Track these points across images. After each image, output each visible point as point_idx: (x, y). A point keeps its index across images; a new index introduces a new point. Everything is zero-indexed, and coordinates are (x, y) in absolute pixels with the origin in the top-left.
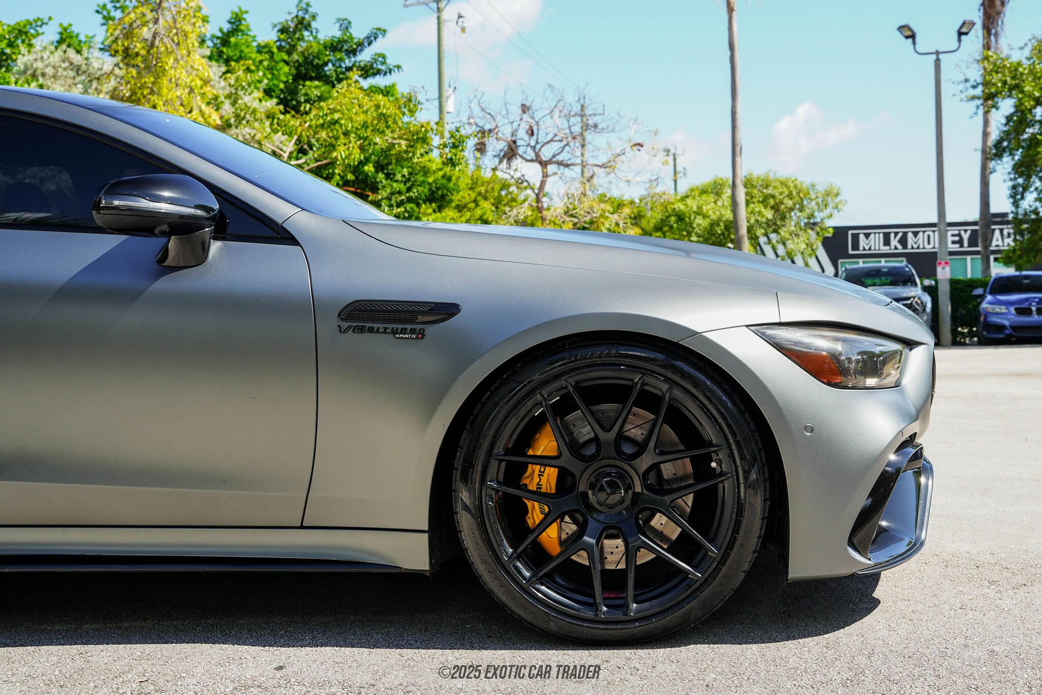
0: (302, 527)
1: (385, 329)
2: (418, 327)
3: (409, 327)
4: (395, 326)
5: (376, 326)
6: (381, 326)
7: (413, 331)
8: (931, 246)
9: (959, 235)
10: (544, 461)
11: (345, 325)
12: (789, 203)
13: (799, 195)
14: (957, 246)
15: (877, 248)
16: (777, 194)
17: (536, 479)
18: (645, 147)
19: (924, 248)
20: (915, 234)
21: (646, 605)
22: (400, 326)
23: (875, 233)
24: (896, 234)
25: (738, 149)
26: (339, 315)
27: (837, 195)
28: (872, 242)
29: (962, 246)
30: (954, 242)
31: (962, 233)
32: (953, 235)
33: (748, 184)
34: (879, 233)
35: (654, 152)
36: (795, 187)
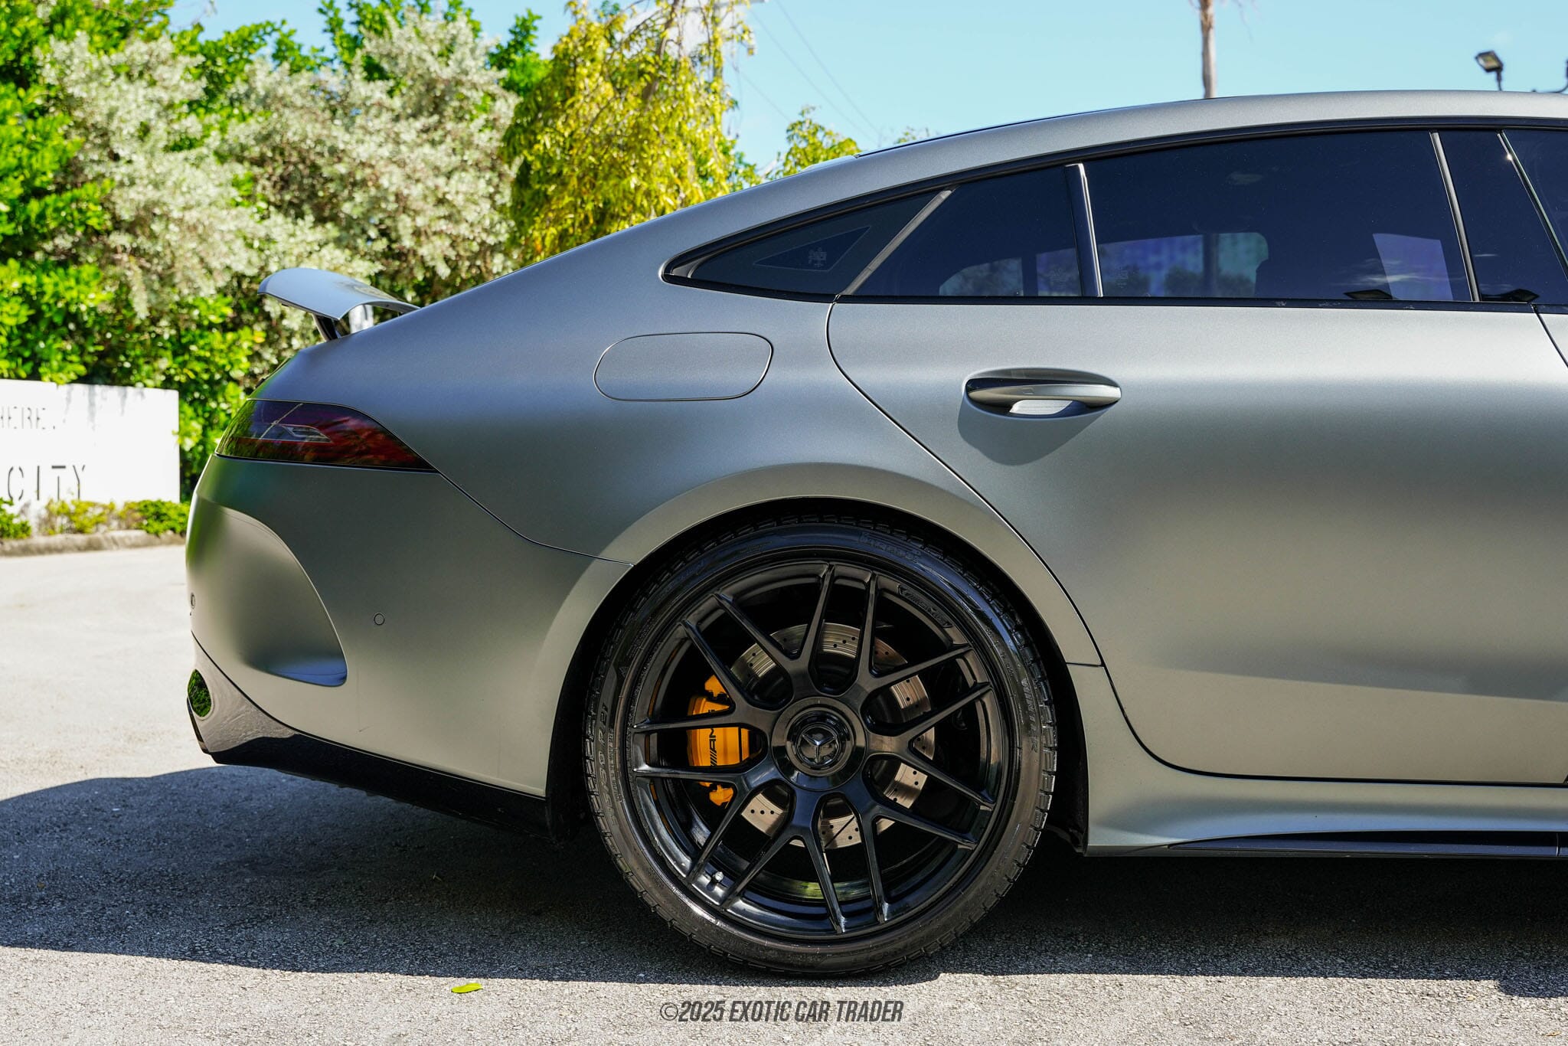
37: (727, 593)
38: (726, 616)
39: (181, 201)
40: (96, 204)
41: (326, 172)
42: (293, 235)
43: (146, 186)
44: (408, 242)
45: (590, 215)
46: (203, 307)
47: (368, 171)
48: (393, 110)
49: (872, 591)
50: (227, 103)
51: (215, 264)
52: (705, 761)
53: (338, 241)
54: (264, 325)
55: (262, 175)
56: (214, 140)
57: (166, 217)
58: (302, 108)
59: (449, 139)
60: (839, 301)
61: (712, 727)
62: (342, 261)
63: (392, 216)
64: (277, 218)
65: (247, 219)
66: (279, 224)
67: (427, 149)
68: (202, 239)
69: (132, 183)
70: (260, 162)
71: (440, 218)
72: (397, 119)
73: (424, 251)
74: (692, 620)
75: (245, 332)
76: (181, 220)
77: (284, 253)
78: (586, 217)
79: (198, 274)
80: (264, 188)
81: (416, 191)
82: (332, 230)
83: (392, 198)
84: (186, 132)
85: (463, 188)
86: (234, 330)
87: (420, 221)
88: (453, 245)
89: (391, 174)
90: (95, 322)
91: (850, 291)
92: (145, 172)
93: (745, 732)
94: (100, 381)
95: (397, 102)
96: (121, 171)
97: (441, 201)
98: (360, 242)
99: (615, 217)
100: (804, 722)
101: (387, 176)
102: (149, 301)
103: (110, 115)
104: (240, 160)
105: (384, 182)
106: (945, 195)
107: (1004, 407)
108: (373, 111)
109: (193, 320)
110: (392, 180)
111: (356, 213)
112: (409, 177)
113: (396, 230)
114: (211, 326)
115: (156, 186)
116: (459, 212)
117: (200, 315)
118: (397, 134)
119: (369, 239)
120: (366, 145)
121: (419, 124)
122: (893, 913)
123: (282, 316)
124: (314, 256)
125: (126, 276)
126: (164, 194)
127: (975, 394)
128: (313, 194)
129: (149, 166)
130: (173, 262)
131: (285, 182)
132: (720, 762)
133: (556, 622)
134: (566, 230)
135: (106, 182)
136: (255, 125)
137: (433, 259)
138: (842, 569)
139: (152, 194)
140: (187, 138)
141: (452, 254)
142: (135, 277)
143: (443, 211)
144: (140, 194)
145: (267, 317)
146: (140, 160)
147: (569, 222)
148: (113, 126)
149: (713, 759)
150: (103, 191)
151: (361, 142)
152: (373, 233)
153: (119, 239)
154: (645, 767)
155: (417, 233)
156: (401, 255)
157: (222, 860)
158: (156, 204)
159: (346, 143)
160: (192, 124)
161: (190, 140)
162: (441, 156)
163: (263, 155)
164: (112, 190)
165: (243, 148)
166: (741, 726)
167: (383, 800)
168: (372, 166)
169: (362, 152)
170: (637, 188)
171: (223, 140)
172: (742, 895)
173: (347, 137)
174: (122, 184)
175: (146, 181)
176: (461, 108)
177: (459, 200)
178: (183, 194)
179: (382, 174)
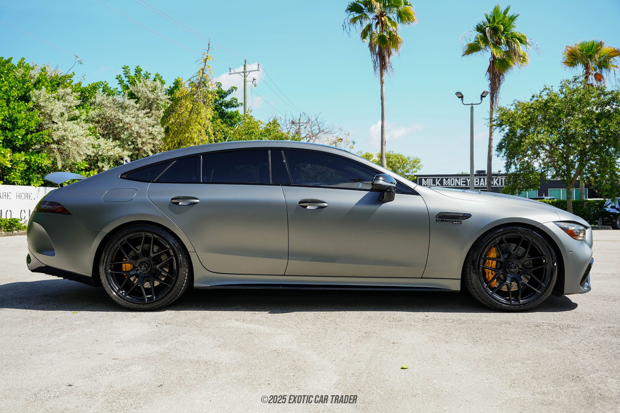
0: (422, 278)
1: (450, 221)
2: (460, 220)
3: (457, 220)
4: (453, 220)
5: (447, 220)
6: (449, 220)
7: (458, 221)
8: (454, 185)
9: (466, 180)
10: (493, 259)
11: (438, 219)
12: (398, 165)
13: (402, 162)
14: (465, 185)
15: (430, 185)
16: (393, 161)
17: (490, 265)
18: (344, 140)
19: (450, 186)
20: (447, 179)
21: (524, 300)
22: (454, 220)
23: (429, 178)
24: (438, 179)
25: (384, 142)
26: (436, 216)
27: (419, 162)
28: (428, 182)
29: (467, 185)
30: (463, 183)
31: (467, 179)
32: (463, 180)
33: (388, 157)
34: (431, 178)
35: (347, 143)
36: (401, 158)
37: (126, 238)
38: (126, 243)
39: (72, 135)
40: (47, 136)
41: (116, 126)
42: (106, 144)
43: (62, 131)
44: (140, 146)
45: (176, 143)
46: (79, 164)
47: (129, 125)
48: (137, 108)
49: (152, 238)
50: (89, 104)
51: (81, 153)
52: (124, 270)
53: (119, 146)
54: (97, 170)
55: (98, 126)
56: (83, 117)
57: (68, 139)
58: (110, 107)
59: (153, 116)
60: (152, 182)
61: (125, 263)
62: (120, 151)
63: (136, 138)
64: (102, 139)
65: (92, 139)
66: (102, 140)
67: (147, 119)
68: (78, 146)
69: (58, 130)
70: (98, 122)
71: (150, 139)
72: (138, 110)
73: (145, 148)
74: (119, 243)
75: (92, 172)
76: (72, 141)
77: (103, 149)
78: (175, 144)
79: (76, 156)
80: (99, 130)
81: (143, 131)
82: (118, 142)
83: (135, 133)
84: (75, 115)
85: (157, 130)
86: (89, 171)
87: (144, 140)
88: (154, 147)
89: (136, 126)
90: (47, 169)
91: (155, 181)
92: (62, 127)
93: (132, 265)
94: (49, 186)
95: (138, 105)
96: (55, 126)
97: (151, 134)
98: (126, 146)
99: (182, 144)
100: (141, 263)
101: (134, 127)
102: (62, 163)
103: (52, 111)
104: (92, 121)
105: (133, 128)
106: (175, 162)
107: (177, 203)
108: (131, 108)
109: (76, 168)
110: (136, 128)
111: (125, 137)
112: (141, 127)
113: (137, 142)
114: (82, 170)
115: (65, 131)
116: (156, 137)
117: (78, 167)
118: (138, 114)
119: (129, 145)
120: (128, 118)
121: (144, 112)
122: (156, 299)
123: (103, 167)
124: (113, 149)
125: (55, 156)
126: (67, 133)
127: (172, 201)
128: (113, 132)
129: (63, 125)
130: (69, 152)
131: (105, 128)
132: (127, 270)
133: (94, 243)
134: (170, 148)
135: (50, 129)
136: (97, 111)
137: (147, 150)
138: (147, 234)
139: (63, 133)
140: (75, 116)
141: (153, 149)
142: (58, 156)
143: (151, 137)
144: (60, 133)
145: (98, 167)
146: (60, 124)
147: (170, 145)
148: (52, 114)
149: (126, 270)
150: (49, 132)
151: (127, 117)
152: (130, 143)
153: (54, 146)
154: (110, 271)
155: (143, 143)
156: (139, 150)
157: (39, 295)
158: (65, 136)
159: (122, 117)
160: (77, 112)
161: (77, 117)
162: (151, 121)
163: (99, 120)
164: (52, 132)
165: (93, 118)
166: (131, 264)
167: (72, 281)
168: (130, 124)
169: (127, 120)
170: (188, 137)
171: (87, 116)
172: (128, 295)
173: (123, 116)
174: (55, 130)
175: (62, 129)
176: (158, 106)
177: (156, 134)
178: (73, 133)
179: (133, 126)
